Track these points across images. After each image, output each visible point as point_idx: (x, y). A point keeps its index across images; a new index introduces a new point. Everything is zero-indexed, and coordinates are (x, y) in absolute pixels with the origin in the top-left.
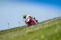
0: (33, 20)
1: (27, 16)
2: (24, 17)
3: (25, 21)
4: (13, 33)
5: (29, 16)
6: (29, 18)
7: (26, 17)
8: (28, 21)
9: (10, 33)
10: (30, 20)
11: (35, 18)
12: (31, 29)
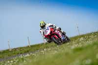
0: (56, 31)
3: (44, 32)
4: (49, 49)
5: (50, 24)
6: (49, 28)
7: (46, 26)
8: (47, 34)
9: (45, 50)
10: (51, 32)
12: (80, 43)
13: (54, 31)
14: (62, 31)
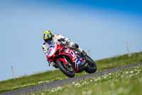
10: (57, 52)
13: (62, 51)
14: (81, 49)
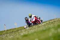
0: (38, 19)
1: (32, 15)
2: (30, 17)
6: (34, 17)
11: (40, 18)
